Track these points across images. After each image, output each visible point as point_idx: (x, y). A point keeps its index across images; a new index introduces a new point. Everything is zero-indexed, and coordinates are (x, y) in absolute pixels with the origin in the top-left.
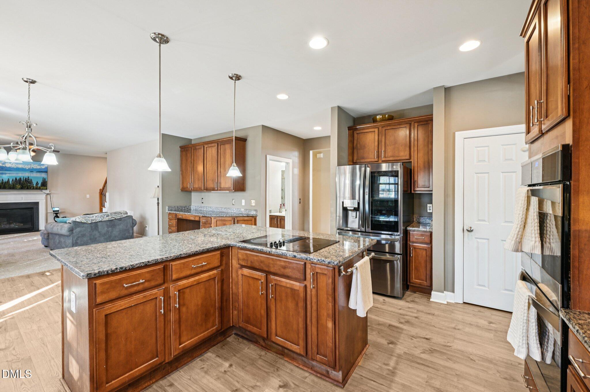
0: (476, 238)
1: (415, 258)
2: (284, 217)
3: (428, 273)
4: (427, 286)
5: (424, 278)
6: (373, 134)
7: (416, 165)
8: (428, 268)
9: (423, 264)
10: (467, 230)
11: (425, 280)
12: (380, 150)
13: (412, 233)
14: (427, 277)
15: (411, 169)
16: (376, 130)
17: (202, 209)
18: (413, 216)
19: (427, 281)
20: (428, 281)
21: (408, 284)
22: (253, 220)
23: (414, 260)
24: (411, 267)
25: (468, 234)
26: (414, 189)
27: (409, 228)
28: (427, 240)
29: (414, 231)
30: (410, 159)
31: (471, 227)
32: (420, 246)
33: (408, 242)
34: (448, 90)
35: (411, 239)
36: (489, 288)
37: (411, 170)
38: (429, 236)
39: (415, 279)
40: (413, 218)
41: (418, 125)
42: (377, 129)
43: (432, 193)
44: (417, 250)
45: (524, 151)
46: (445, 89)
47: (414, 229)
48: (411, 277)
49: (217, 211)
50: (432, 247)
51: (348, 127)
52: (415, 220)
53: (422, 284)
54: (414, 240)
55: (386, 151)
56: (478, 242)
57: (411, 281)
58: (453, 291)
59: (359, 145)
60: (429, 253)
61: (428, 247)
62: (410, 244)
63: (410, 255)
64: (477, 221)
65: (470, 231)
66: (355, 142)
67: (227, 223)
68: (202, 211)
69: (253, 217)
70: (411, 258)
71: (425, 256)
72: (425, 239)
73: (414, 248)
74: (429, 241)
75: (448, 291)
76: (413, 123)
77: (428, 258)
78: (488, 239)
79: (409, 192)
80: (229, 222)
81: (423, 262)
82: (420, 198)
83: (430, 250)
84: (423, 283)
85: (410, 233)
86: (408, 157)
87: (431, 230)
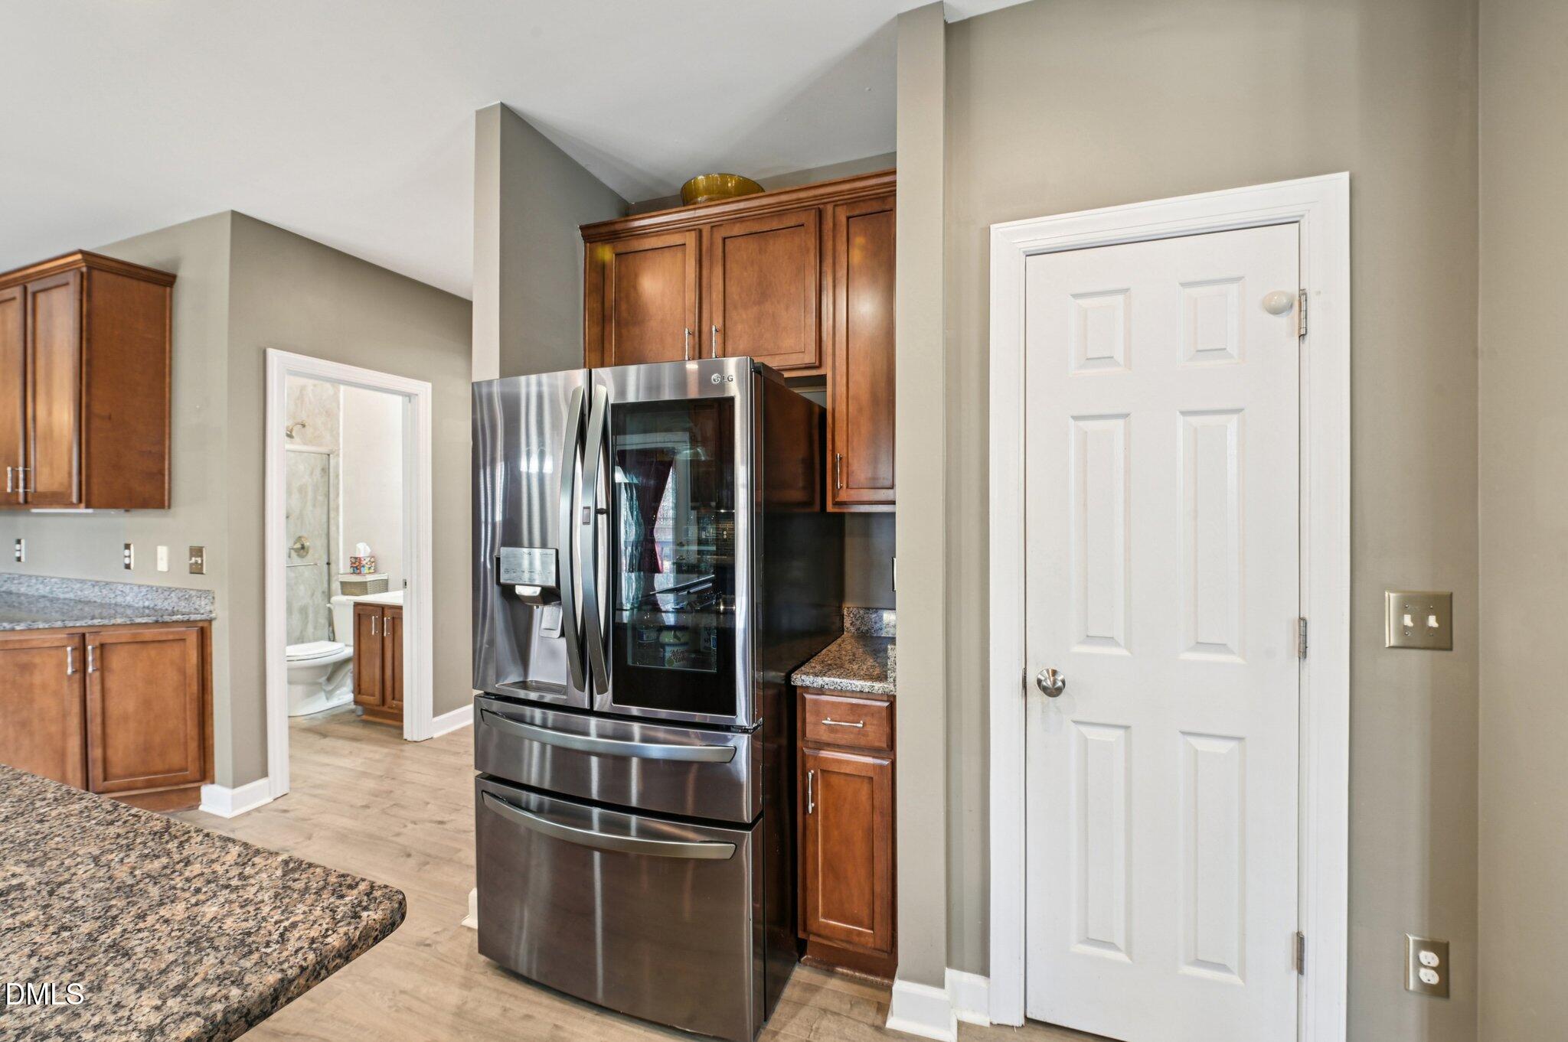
0: (1076, 722)
1: (826, 817)
2: (400, 608)
3: (880, 887)
4: (875, 949)
5: (864, 913)
6: (680, 255)
7: (841, 389)
8: (881, 866)
9: (860, 848)
10: (1039, 682)
11: (866, 921)
12: (705, 328)
13: (816, 702)
14: (877, 909)
15: (825, 410)
16: (690, 239)
17: (14, 589)
18: (840, 608)
19: (876, 926)
20: (882, 930)
21: (801, 935)
22: (193, 639)
23: (823, 826)
24: (810, 861)
25: (1043, 703)
26: (834, 497)
27: (800, 679)
28: (875, 735)
29: (821, 691)
30: (820, 366)
31: (1054, 673)
32: (848, 762)
33: (799, 743)
34: (957, 33)
35: (809, 735)
36: (1129, 954)
37: (823, 411)
38: (884, 714)
39: (827, 916)
40: (842, 617)
41: (848, 218)
42: (693, 233)
43: (893, 515)
44: (834, 780)
45: (1276, 311)
46: (949, 28)
47: (820, 681)
48: (809, 909)
49: (67, 596)
50: (893, 764)
51: (582, 228)
52: (847, 623)
53: (856, 939)
54: (825, 737)
55: (729, 333)
56: (1085, 741)
57: (812, 926)
58: (985, 971)
59: (624, 306)
60: (881, 798)
61: (881, 767)
62: (804, 754)
63: (806, 807)
64: (1082, 643)
65: (1054, 692)
66: (611, 294)
67: (37, 660)
68: (14, 598)
69: (188, 623)
70: (810, 821)
71: (868, 808)
72: (869, 728)
73: (823, 771)
74: (884, 738)
75: (962, 968)
76: (830, 208)
77: (877, 819)
78: (1127, 728)
79: (817, 508)
80: (53, 652)
81: (858, 836)
82: (867, 534)
83: (887, 782)
84: (860, 933)
85: (804, 699)
86: (810, 358)
87: (891, 687)
